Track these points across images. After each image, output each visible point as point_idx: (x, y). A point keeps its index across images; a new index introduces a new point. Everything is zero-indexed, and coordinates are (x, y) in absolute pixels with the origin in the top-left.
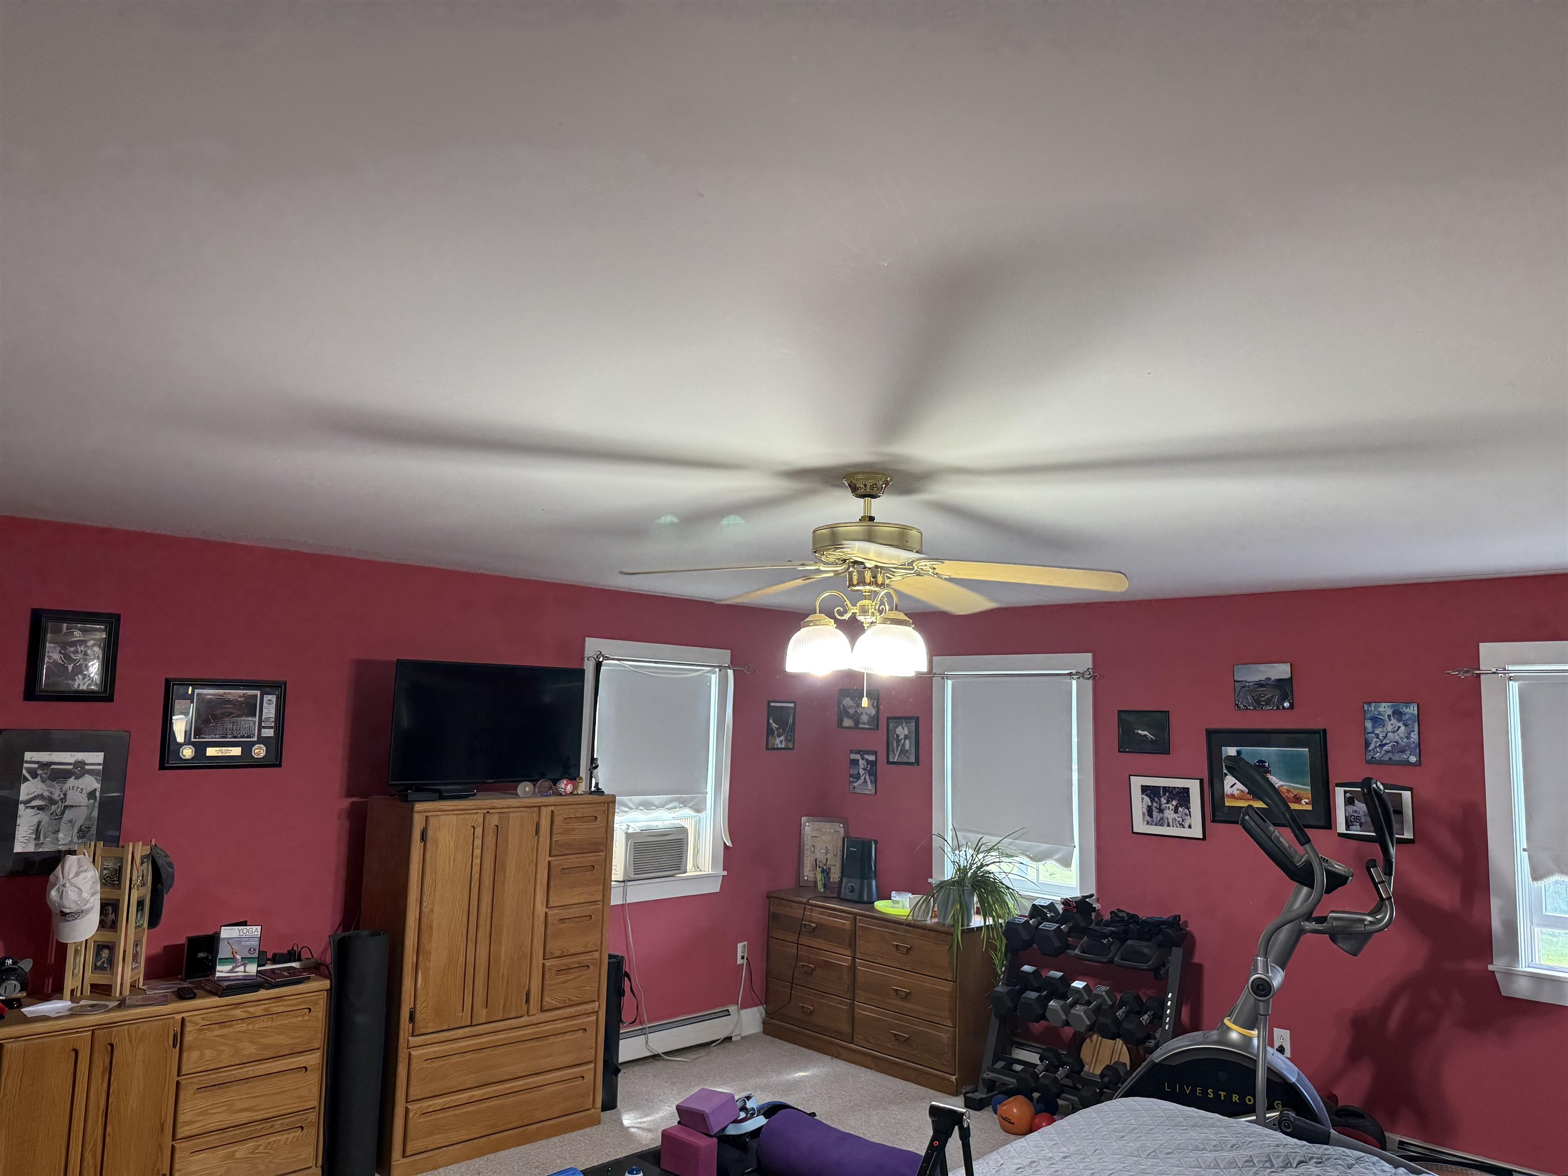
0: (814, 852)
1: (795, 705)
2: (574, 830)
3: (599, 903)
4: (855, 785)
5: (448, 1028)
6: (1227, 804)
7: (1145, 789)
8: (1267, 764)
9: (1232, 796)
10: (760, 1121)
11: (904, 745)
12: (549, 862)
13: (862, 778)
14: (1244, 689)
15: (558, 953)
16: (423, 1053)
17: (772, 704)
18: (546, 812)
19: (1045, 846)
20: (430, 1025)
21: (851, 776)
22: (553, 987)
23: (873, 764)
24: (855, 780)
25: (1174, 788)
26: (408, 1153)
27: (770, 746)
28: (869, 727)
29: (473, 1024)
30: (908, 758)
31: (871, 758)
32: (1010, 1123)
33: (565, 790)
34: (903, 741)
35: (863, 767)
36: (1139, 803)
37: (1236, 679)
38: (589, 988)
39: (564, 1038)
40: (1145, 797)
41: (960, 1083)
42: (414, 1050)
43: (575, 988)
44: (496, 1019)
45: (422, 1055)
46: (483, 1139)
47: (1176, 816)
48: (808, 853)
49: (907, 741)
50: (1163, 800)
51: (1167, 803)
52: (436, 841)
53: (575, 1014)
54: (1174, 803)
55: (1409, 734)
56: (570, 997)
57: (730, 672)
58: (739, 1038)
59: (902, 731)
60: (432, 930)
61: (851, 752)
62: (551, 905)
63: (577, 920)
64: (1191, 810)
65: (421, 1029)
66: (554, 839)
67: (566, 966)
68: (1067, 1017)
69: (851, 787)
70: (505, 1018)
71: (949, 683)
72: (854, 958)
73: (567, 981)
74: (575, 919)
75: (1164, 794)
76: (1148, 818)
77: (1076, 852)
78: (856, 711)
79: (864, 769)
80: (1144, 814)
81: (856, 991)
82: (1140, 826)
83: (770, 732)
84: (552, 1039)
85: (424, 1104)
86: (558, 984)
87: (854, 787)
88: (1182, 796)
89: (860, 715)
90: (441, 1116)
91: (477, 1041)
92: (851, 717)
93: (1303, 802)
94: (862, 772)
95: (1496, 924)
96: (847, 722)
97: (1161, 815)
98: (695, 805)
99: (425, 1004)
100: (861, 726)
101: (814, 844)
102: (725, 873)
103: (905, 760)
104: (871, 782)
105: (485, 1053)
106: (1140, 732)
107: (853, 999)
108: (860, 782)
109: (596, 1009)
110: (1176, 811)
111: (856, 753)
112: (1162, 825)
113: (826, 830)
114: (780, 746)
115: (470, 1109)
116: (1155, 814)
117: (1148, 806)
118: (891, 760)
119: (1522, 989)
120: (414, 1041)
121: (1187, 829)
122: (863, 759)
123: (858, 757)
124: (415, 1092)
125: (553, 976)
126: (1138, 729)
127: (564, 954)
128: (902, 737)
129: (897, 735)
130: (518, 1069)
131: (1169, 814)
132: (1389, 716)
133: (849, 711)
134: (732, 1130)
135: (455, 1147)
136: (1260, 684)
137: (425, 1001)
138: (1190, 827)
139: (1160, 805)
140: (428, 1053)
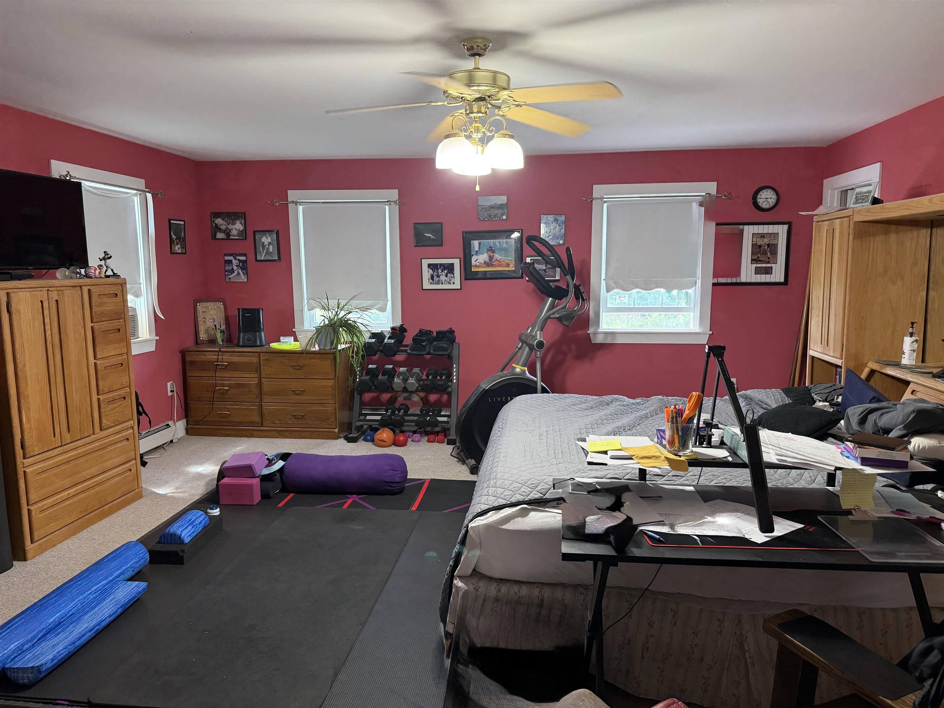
0: (205, 322)
1: (184, 223)
2: (106, 303)
3: (124, 354)
4: (230, 277)
5: (48, 450)
6: (473, 270)
7: (430, 266)
8: (494, 249)
9: (476, 266)
10: (280, 464)
11: (268, 249)
12: (92, 327)
13: (236, 272)
14: (483, 209)
15: (106, 390)
16: (34, 470)
17: (172, 222)
18: (85, 290)
19: (369, 303)
20: (36, 449)
21: (226, 271)
22: (107, 413)
23: (244, 262)
24: (230, 273)
25: (446, 264)
26: (36, 539)
27: (173, 251)
28: (239, 238)
29: (63, 444)
30: (272, 257)
31: (243, 258)
32: (384, 442)
33: (95, 274)
34: (267, 246)
35: (236, 264)
36: (426, 273)
37: (479, 204)
38: (127, 412)
39: (117, 446)
40: (430, 270)
41: (340, 431)
42: (27, 469)
43: (120, 413)
44: (76, 439)
45: (34, 471)
46: (80, 520)
47: (446, 278)
48: (201, 322)
49: (271, 246)
50: (440, 271)
51: (442, 272)
52: (19, 311)
53: (122, 430)
54: (446, 272)
55: (561, 230)
56: (117, 418)
57: (149, 196)
58: (176, 440)
59: (266, 240)
60: (27, 380)
61: (225, 255)
62: (98, 356)
63: (113, 367)
64: (455, 275)
65: (31, 453)
66: (94, 310)
67: (113, 398)
68: (405, 385)
69: (227, 278)
70: (81, 438)
71: (301, 208)
72: (260, 378)
73: (114, 408)
74: (112, 366)
75: (440, 267)
76: (431, 281)
77: (389, 304)
78: (227, 228)
79: (237, 266)
80: (429, 279)
81: (263, 397)
82: (427, 285)
83: (171, 241)
84: (110, 448)
85: (40, 505)
86: (109, 411)
87: (230, 278)
88: (450, 268)
89: (230, 230)
90: (52, 510)
91: (67, 456)
92: (224, 232)
93: (511, 266)
94: (235, 268)
95: (591, 314)
96: (220, 235)
97: (438, 279)
98: (135, 292)
99: (30, 434)
100: (231, 237)
101: (205, 317)
102: (158, 338)
103: (270, 258)
104: (244, 274)
105: (72, 464)
106: (426, 234)
107: (261, 401)
108: (234, 274)
109: (133, 425)
110: (446, 276)
111: (229, 256)
112: (439, 284)
113: (212, 307)
114: (178, 251)
115: (68, 502)
116: (435, 278)
117: (431, 275)
118: (259, 258)
119: (600, 339)
120: (27, 462)
121: (452, 285)
122: (235, 259)
123: (231, 258)
124: (33, 497)
125: (106, 406)
126: (425, 233)
127: (111, 390)
128: (266, 243)
129: (262, 242)
130: (94, 470)
131: (443, 278)
132: (552, 222)
133: (221, 227)
134: (266, 472)
135: (63, 529)
136: (492, 207)
137: (30, 432)
138: (454, 283)
139: (438, 273)
140: (38, 469)
